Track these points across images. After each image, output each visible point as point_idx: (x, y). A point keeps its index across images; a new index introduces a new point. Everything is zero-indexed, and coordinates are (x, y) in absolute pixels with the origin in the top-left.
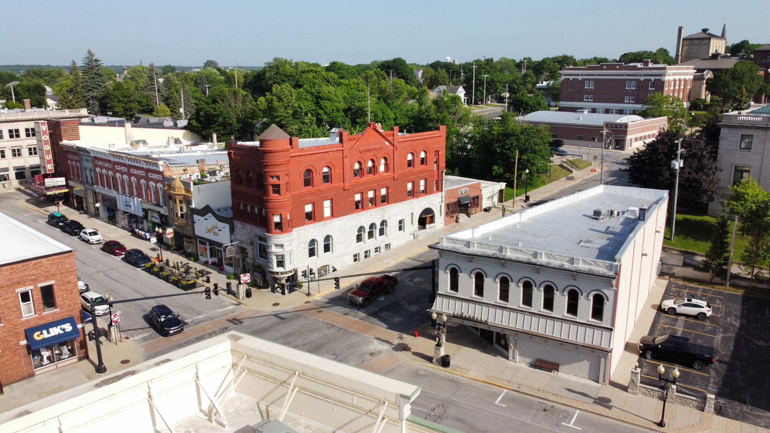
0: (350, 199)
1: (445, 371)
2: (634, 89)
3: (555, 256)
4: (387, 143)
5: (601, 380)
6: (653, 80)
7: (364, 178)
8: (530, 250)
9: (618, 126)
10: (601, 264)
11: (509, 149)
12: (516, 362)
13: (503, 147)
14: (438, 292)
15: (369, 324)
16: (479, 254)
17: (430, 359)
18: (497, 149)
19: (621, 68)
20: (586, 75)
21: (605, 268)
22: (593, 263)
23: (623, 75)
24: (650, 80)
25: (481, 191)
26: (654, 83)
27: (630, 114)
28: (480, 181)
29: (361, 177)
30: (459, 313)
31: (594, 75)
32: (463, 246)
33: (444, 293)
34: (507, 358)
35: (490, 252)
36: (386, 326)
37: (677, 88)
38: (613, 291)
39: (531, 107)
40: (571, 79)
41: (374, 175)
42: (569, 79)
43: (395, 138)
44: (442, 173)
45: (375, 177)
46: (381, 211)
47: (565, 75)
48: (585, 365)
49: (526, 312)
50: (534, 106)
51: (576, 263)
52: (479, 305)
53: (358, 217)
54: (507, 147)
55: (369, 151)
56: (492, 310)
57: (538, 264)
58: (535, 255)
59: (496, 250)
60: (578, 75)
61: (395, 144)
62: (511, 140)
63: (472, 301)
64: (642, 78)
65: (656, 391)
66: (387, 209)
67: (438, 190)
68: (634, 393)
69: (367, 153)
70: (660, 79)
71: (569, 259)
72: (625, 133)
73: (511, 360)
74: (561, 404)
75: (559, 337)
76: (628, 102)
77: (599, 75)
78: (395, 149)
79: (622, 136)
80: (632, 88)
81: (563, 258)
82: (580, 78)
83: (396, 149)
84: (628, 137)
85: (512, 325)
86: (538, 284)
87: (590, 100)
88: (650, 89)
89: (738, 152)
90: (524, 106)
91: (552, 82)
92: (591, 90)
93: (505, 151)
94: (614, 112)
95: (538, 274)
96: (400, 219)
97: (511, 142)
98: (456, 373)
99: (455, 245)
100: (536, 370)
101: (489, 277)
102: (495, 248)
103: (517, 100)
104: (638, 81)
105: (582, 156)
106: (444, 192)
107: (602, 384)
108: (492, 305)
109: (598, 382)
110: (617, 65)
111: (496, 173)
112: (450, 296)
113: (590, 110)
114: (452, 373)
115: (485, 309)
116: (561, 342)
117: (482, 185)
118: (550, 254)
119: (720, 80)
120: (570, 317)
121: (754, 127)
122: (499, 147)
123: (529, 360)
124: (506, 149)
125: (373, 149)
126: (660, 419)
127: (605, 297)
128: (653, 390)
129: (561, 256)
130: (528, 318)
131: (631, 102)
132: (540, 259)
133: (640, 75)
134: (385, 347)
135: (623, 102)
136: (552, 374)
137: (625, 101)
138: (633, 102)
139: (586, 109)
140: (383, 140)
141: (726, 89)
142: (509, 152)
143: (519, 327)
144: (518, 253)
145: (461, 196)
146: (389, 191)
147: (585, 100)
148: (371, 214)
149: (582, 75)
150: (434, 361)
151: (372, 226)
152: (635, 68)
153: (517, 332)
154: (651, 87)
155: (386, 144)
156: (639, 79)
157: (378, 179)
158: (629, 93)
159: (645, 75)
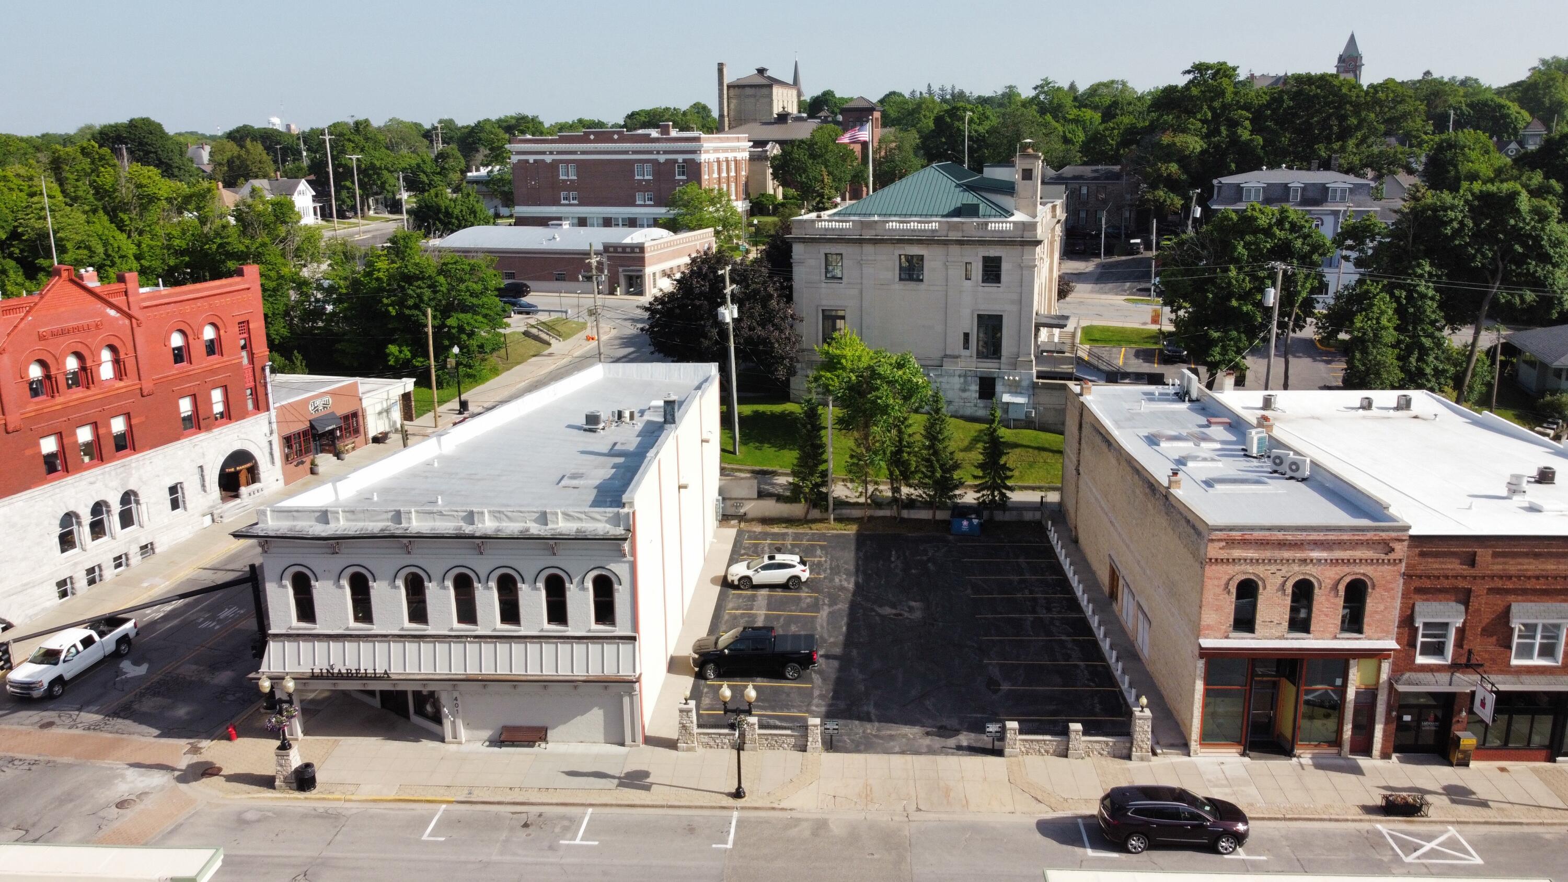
0: (28, 452)
1: (306, 798)
2: (651, 178)
3: (509, 514)
4: (112, 313)
5: (628, 740)
6: (680, 161)
7: (59, 399)
8: (458, 509)
9: (628, 250)
10: (598, 516)
12: (460, 743)
13: (401, 303)
14: (270, 632)
15: (110, 735)
16: (351, 533)
17: (268, 782)
18: (390, 309)
19: (623, 139)
20: (559, 153)
21: (607, 522)
22: (583, 516)
23: (626, 152)
24: (675, 161)
25: (361, 400)
26: (683, 167)
27: (649, 226)
28: (357, 379)
29: (53, 397)
30: (325, 667)
31: (575, 153)
32: (313, 523)
33: (283, 631)
34: (442, 740)
35: (374, 526)
37: (724, 174)
38: (627, 565)
39: (457, 218)
40: (531, 161)
41: (88, 388)
42: (527, 161)
43: (131, 299)
44: (263, 369)
45: (89, 393)
46: (119, 471)
47: (518, 153)
48: (596, 716)
49: (467, 636)
50: (463, 216)
51: (553, 522)
52: (367, 641)
53: (57, 491)
54: (411, 302)
55: (63, 332)
56: (395, 647)
57: (477, 534)
58: (470, 517)
59: (388, 520)
60: (544, 153)
61: (135, 312)
62: (419, 287)
63: (351, 636)
64: (662, 158)
65: (726, 735)
66: (133, 465)
67: (257, 408)
68: (689, 749)
69: (61, 339)
70: (693, 160)
71: (537, 515)
72: (641, 261)
73: (450, 743)
74: (557, 804)
75: (539, 673)
76: (642, 203)
77: (583, 153)
78: (135, 325)
79: (638, 268)
80: (646, 177)
81: (526, 515)
82: (548, 159)
83: (138, 325)
84: (649, 270)
85: (442, 670)
86: (483, 576)
87: (572, 202)
88: (677, 177)
89: (824, 285)
90: (441, 216)
91: (498, 167)
92: (571, 181)
93: (407, 312)
94: (620, 223)
95: (480, 556)
96: (171, 483)
97: (418, 291)
98: (330, 796)
99: (295, 523)
100: (504, 749)
101: (381, 580)
102: (385, 516)
103: (426, 205)
104: (655, 163)
105: (566, 312)
106: (273, 412)
107: (631, 746)
108: (394, 636)
109: (622, 744)
110: (614, 133)
111: (397, 359)
112: (298, 635)
113: (576, 221)
114: (324, 799)
115: (380, 647)
116: (545, 683)
117: (361, 389)
118: (499, 512)
119: (792, 160)
120: (555, 629)
121: (841, 239)
122: (392, 305)
123: (486, 734)
124: (410, 308)
125: (76, 329)
126: (736, 786)
127: (614, 579)
128: (720, 734)
129: (521, 512)
130: (472, 648)
131: (648, 203)
132: (480, 526)
133: (658, 153)
134: (158, 779)
135: (633, 204)
136: (536, 749)
137: (638, 203)
138: (652, 203)
139: (567, 218)
140: (99, 305)
141: (804, 176)
142: (416, 312)
143: (457, 670)
144: (435, 520)
145: (315, 416)
146: (134, 422)
147: (563, 202)
148: (92, 480)
149: (551, 153)
150: (277, 783)
151: (99, 508)
152: (647, 139)
153: (454, 682)
154: (679, 175)
155: (108, 315)
156: (657, 160)
157: (100, 396)
158: (643, 187)
159: (665, 152)
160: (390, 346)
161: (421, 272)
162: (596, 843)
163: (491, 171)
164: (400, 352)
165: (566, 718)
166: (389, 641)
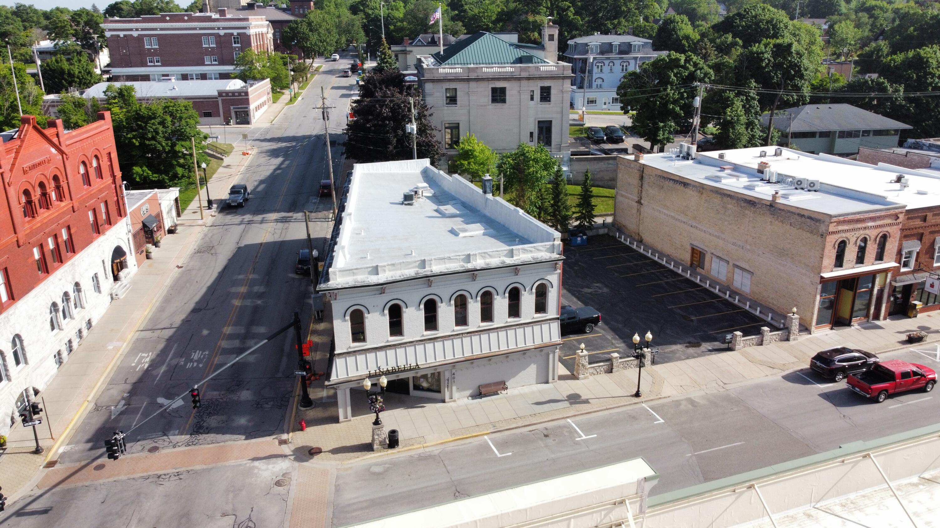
0: (30, 261)
2: (215, 46)
3: (491, 253)
4: (53, 149)
5: (550, 379)
6: (235, 34)
7: (38, 219)
8: (460, 254)
10: (541, 248)
11: (153, 138)
12: (455, 401)
13: (143, 137)
14: (336, 352)
16: (398, 278)
17: (368, 448)
19: (192, 19)
20: (143, 30)
21: (546, 251)
22: (533, 249)
23: (195, 29)
24: (232, 34)
25: (160, 204)
26: (238, 38)
27: (215, 79)
29: (33, 217)
31: (155, 29)
33: (345, 351)
34: (444, 401)
35: (410, 272)
36: (244, 437)
37: (259, 43)
38: (557, 275)
40: (122, 36)
41: (48, 208)
42: (118, 36)
43: (61, 139)
44: (120, 187)
45: (50, 212)
46: (70, 269)
47: (110, 30)
48: (532, 370)
49: (462, 334)
51: (516, 255)
52: (400, 347)
53: (46, 288)
54: (150, 136)
55: (34, 167)
56: (420, 348)
57: (478, 268)
58: (468, 259)
59: (416, 267)
60: (131, 30)
61: (64, 149)
63: (390, 346)
64: (222, 32)
65: (602, 366)
66: (76, 263)
67: (120, 215)
68: (585, 378)
69: (34, 172)
70: (245, 33)
71: (506, 252)
72: (247, 102)
73: (449, 402)
74: (549, 421)
75: (507, 349)
76: (210, 63)
77: (162, 29)
78: (65, 158)
79: (245, 106)
80: (211, 46)
81: (500, 253)
82: (135, 34)
83: (67, 159)
84: (252, 107)
85: (440, 359)
86: (474, 295)
87: (156, 64)
88: (234, 45)
89: (446, 108)
92: (154, 49)
93: (147, 142)
94: (195, 77)
95: (473, 282)
96: (92, 274)
98: (414, 447)
99: (355, 277)
100: (483, 399)
101: (410, 307)
102: (415, 264)
104: (217, 36)
106: (129, 215)
107: (552, 383)
108: (417, 341)
109: (547, 382)
110: (185, 15)
112: (355, 352)
113: (180, 77)
114: (410, 449)
115: (410, 350)
117: (159, 195)
118: (485, 253)
120: (513, 321)
121: (457, 79)
123: (468, 392)
124: (149, 140)
125: (40, 164)
127: (549, 285)
128: (599, 366)
129: (497, 251)
130: (467, 340)
131: (213, 63)
132: (474, 263)
133: (219, 29)
134: (281, 466)
135: (203, 64)
136: (500, 396)
137: (206, 63)
138: (217, 63)
139: (173, 75)
140: (48, 145)
142: (153, 142)
143: (450, 358)
144: (445, 263)
145: (145, 217)
146: (72, 231)
147: (149, 64)
148: (60, 277)
149: (137, 30)
150: (375, 447)
151: (65, 297)
152: (209, 19)
153: (454, 364)
154: (235, 43)
155: (52, 153)
156: (218, 33)
157: (56, 214)
158: (208, 52)
159: (224, 28)
160: (134, 168)
161: (154, 114)
162: (595, 436)
163: (57, 44)
164: (143, 171)
165: (514, 374)
166: (415, 345)
